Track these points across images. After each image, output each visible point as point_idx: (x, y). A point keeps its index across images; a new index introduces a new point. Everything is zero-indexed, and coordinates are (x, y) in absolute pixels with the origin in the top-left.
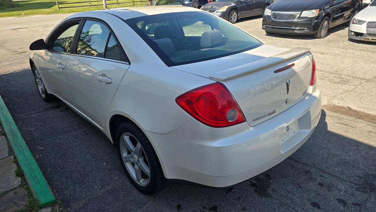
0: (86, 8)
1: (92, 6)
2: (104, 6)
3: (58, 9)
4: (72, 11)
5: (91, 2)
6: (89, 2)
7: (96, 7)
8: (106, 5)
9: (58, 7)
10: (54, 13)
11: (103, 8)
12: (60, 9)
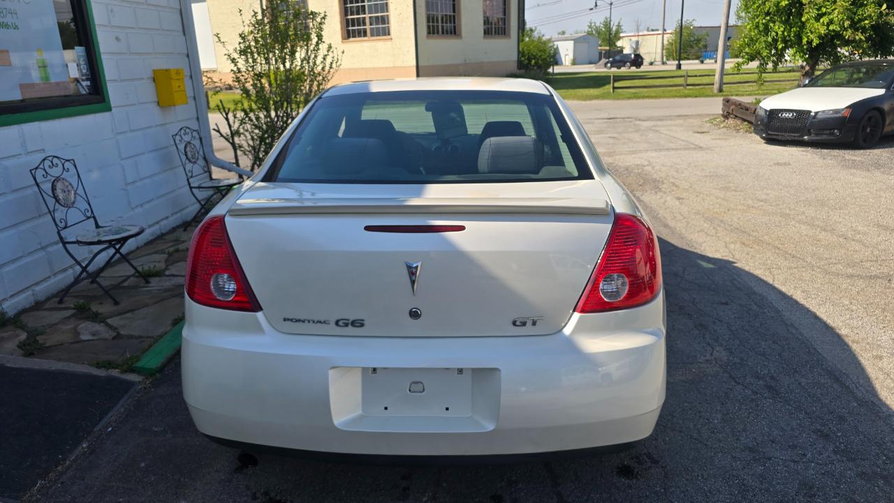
0: (670, 91)
1: (688, 87)
2: (716, 86)
3: (612, 90)
4: (636, 95)
5: (689, 76)
6: (684, 76)
7: (697, 89)
8: (722, 83)
9: (612, 85)
10: (597, 97)
11: (712, 92)
12: (616, 90)
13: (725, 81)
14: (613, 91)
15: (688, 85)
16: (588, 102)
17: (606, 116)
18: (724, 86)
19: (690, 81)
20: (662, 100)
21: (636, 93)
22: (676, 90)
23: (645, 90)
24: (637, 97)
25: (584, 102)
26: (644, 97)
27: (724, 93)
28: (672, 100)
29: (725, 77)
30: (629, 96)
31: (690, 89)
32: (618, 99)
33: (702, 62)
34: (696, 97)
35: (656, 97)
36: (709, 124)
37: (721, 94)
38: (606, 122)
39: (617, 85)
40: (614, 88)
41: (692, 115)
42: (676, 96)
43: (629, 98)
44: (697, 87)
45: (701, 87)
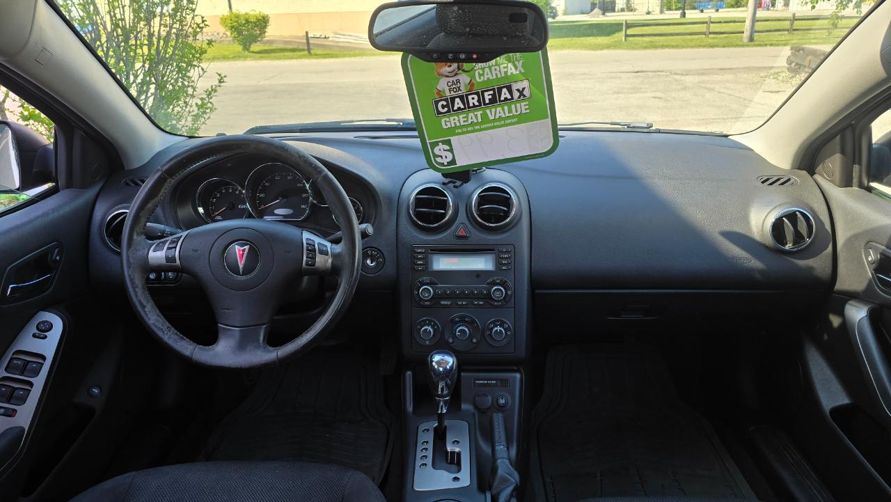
0: (693, 40)
1: (711, 36)
2: (747, 35)
3: (624, 38)
4: (653, 44)
5: (712, 22)
6: (707, 23)
7: (721, 38)
8: (753, 31)
9: (624, 32)
10: (608, 47)
11: (742, 41)
12: (628, 38)
13: (756, 28)
14: (625, 40)
15: (710, 33)
16: (599, 52)
17: (630, 68)
18: (756, 34)
19: (714, 28)
20: (685, 50)
21: (652, 42)
22: (698, 39)
23: (662, 38)
24: (654, 46)
25: (593, 52)
26: (663, 47)
27: (756, 43)
28: (696, 50)
29: (757, 24)
30: (645, 45)
31: (714, 38)
32: (633, 49)
33: (702, 11)
34: (724, 47)
35: (677, 47)
36: (774, 80)
37: (752, 43)
38: (637, 77)
39: (630, 32)
40: (627, 36)
41: (738, 68)
42: (700, 46)
43: (646, 48)
44: (722, 36)
45: (725, 35)
